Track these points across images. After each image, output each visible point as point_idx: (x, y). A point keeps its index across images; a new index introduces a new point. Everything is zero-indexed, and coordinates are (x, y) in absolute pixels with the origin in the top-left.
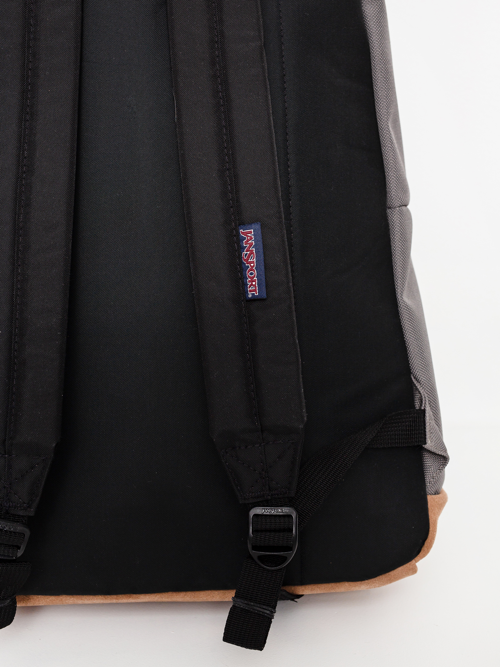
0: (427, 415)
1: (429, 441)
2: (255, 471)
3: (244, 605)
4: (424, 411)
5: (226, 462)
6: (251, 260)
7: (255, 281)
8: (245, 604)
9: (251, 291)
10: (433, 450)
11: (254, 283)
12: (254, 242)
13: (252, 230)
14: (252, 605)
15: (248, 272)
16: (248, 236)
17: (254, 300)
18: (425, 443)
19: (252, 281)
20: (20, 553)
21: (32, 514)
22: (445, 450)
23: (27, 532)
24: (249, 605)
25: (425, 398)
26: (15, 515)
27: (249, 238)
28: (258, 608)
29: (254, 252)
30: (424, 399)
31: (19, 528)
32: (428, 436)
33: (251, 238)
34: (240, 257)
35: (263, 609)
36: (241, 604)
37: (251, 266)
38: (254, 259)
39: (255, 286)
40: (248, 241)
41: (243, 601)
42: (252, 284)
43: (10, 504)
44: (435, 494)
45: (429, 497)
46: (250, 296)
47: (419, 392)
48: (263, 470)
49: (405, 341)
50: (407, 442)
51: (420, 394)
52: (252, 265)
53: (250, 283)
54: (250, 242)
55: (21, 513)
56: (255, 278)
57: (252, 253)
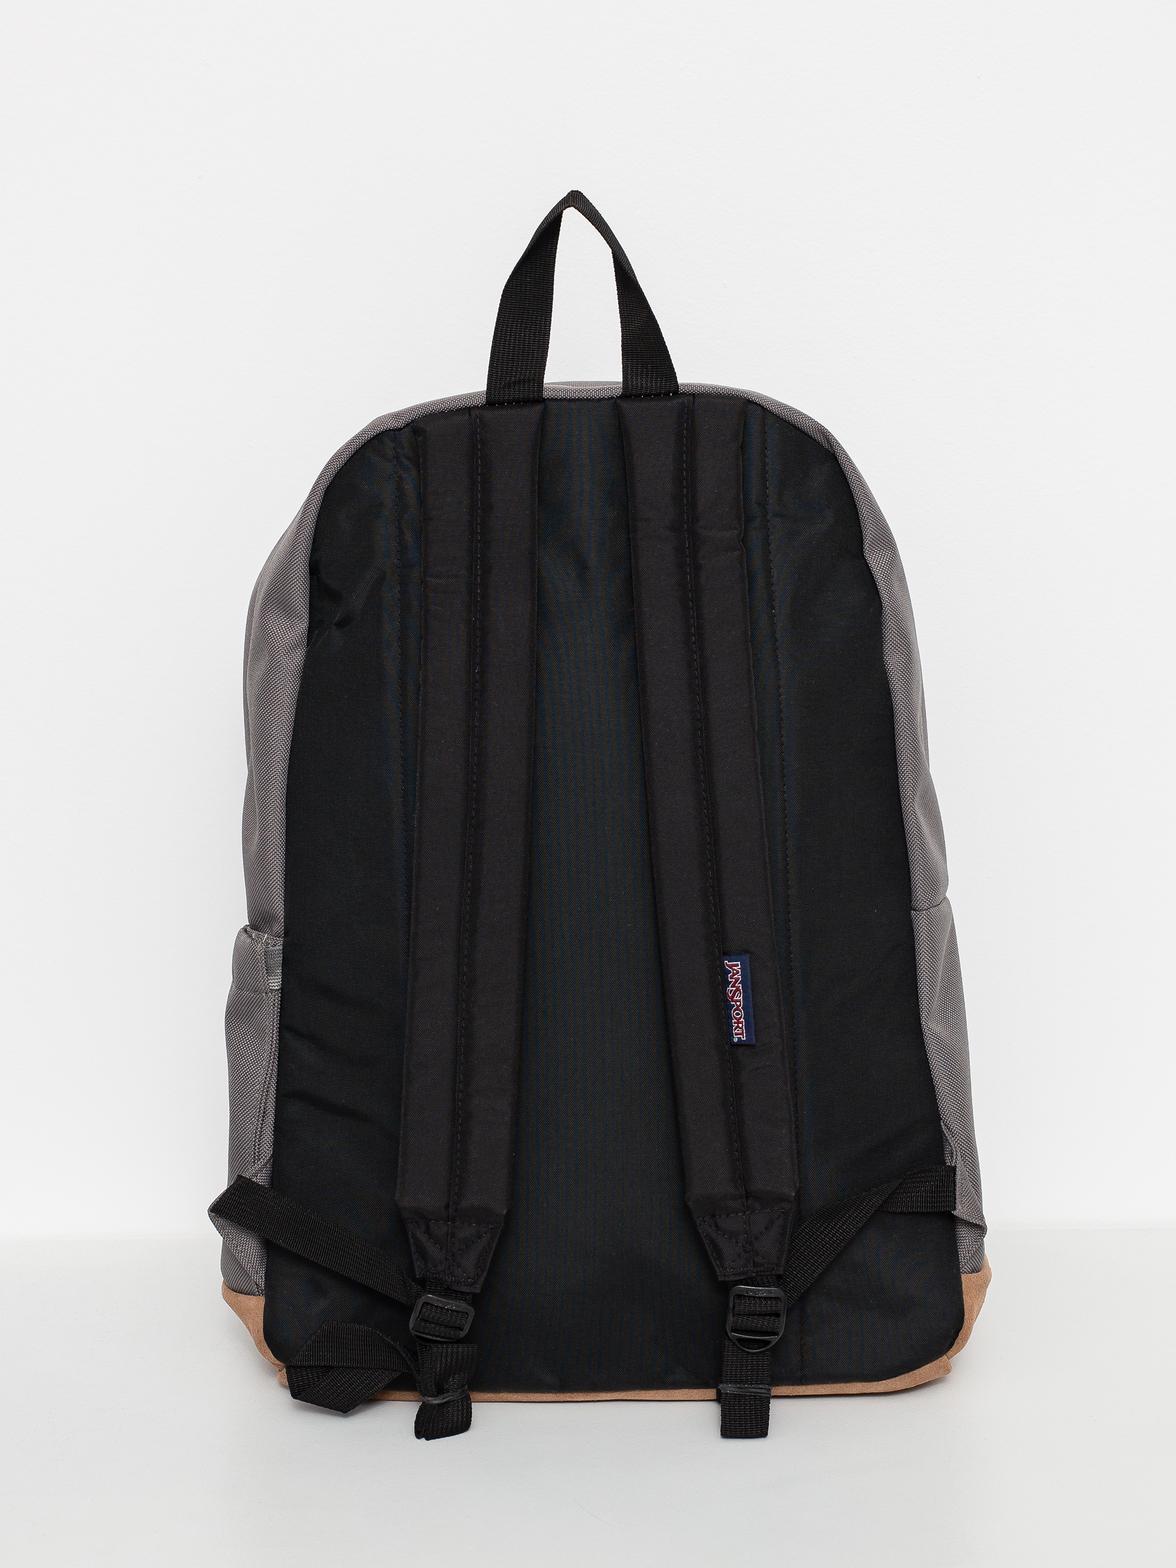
0: (958, 1173)
1: (959, 1206)
2: (738, 1243)
3: (737, 1390)
4: (953, 1169)
5: (703, 1232)
6: (738, 998)
7: (742, 1023)
8: (738, 1388)
9: (736, 1034)
10: (965, 1217)
11: (740, 1025)
12: (740, 977)
13: (739, 963)
14: (746, 1388)
15: (734, 1012)
16: (735, 970)
17: (740, 1044)
18: (955, 1209)
19: (738, 1023)
20: (462, 1334)
21: (478, 1291)
22: (982, 1218)
23: (472, 1311)
24: (742, 1388)
25: (956, 1151)
26: (458, 1292)
27: (735, 972)
28: (753, 1389)
29: (741, 988)
30: (955, 1153)
31: (462, 1306)
32: (958, 1201)
33: (738, 972)
34: (725, 994)
35: (760, 1388)
36: (733, 1389)
37: (736, 1004)
38: (740, 997)
39: (742, 1028)
40: (734, 975)
41: (734, 1386)
42: (738, 1027)
43: (452, 1279)
44: (973, 1272)
45: (964, 1277)
46: (736, 1040)
47: (950, 1143)
48: (746, 1243)
49: (932, 1079)
50: (932, 1206)
51: (951, 1146)
52: (738, 1003)
53: (736, 1025)
54: (736, 976)
55: (465, 1289)
56: (742, 1020)
57: (738, 989)
